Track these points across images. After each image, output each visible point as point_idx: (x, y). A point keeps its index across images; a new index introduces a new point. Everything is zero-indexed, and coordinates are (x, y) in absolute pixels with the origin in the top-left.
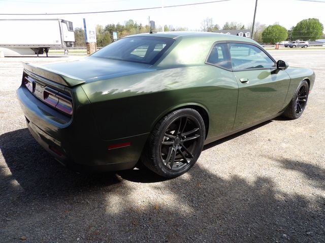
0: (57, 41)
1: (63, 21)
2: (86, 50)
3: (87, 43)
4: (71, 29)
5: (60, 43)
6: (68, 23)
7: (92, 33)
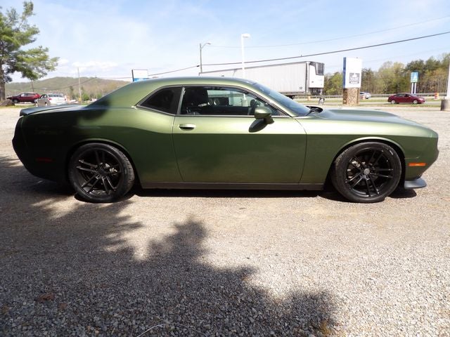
0: (301, 88)
1: (311, 63)
2: (342, 99)
3: (345, 89)
4: (320, 72)
5: (303, 90)
6: (317, 65)
7: (355, 76)
